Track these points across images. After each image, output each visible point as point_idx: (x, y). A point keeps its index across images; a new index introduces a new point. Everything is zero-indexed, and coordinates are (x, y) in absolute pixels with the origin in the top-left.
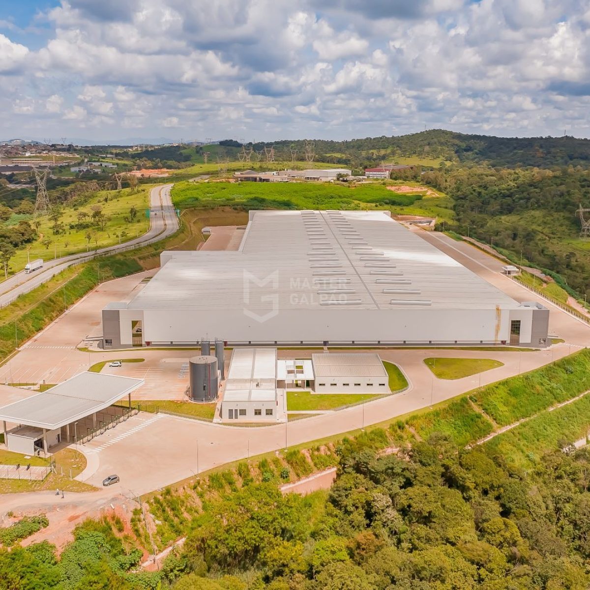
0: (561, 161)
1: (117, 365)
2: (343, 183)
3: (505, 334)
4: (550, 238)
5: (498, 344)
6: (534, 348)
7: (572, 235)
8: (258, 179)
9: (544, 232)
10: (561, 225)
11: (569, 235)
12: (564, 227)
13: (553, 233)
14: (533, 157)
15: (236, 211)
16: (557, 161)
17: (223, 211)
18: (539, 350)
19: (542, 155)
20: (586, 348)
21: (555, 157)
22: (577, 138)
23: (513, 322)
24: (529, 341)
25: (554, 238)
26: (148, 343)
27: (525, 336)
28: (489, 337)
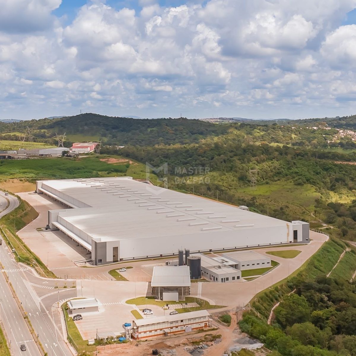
0: (187, 136)
1: (124, 270)
2: (67, 157)
3: (291, 239)
4: (229, 189)
5: (289, 243)
6: (305, 244)
7: (241, 186)
8: (7, 157)
9: (225, 185)
10: (233, 181)
11: (240, 187)
12: (235, 182)
13: (230, 186)
14: (167, 133)
15: (22, 182)
16: (184, 136)
17: (13, 182)
18: (307, 244)
19: (173, 132)
20: (326, 241)
21: (182, 133)
22: (189, 119)
23: (294, 231)
24: (302, 240)
25: (232, 189)
26: (121, 260)
27: (300, 238)
28: (284, 240)
